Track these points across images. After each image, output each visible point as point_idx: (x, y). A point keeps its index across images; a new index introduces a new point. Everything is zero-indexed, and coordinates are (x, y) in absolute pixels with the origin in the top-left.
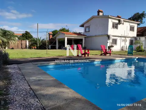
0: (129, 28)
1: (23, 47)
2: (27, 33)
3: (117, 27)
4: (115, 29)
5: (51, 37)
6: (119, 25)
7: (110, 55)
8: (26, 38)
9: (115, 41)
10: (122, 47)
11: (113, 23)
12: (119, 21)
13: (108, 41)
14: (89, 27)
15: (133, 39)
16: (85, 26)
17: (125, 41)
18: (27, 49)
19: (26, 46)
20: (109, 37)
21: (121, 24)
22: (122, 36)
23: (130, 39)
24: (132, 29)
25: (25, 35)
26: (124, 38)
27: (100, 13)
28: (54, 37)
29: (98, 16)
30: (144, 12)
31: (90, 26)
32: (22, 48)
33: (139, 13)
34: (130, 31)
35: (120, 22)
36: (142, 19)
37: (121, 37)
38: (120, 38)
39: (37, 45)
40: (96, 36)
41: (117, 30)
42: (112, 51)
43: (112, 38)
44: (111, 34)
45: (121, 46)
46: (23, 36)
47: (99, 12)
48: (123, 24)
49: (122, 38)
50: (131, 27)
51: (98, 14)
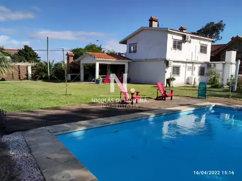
0: (199, 48)
1: (21, 77)
2: (27, 49)
3: (180, 48)
4: (178, 51)
5: (71, 60)
6: (183, 44)
7: (171, 99)
8: (26, 58)
9: (176, 70)
10: (188, 79)
11: (174, 41)
12: (184, 37)
13: (166, 70)
14: (135, 45)
15: (205, 66)
16: (128, 42)
17: (193, 69)
18: (29, 81)
19: (27, 75)
20: (167, 63)
21: (186, 41)
22: (188, 61)
23: (200, 65)
24: (203, 49)
25: (24, 52)
26: (191, 65)
27: (153, 22)
28: (76, 61)
29: (151, 28)
30: (222, 21)
31: (138, 44)
32: (19, 78)
33: (213, 23)
34: (201, 54)
35: (185, 39)
36: (218, 33)
37: (186, 62)
38: (185, 64)
39: (48, 73)
40: (146, 60)
41: (180, 51)
42: (172, 87)
43: (172, 64)
44: (171, 59)
45: (187, 77)
46: (20, 55)
47: (151, 20)
48: (190, 42)
49: (188, 65)
50: (201, 47)
51: (151, 25)
